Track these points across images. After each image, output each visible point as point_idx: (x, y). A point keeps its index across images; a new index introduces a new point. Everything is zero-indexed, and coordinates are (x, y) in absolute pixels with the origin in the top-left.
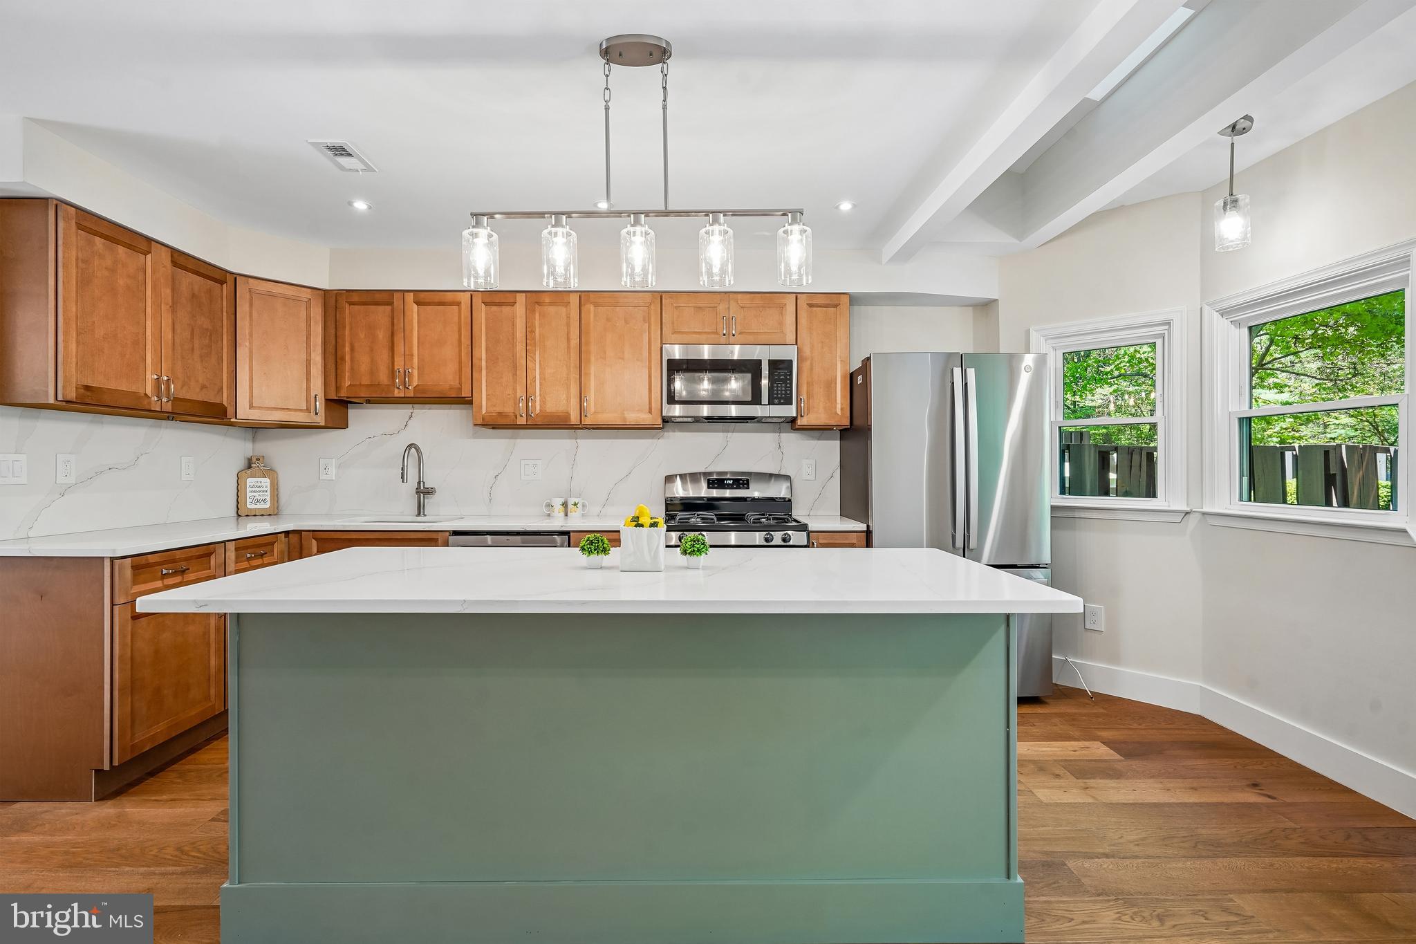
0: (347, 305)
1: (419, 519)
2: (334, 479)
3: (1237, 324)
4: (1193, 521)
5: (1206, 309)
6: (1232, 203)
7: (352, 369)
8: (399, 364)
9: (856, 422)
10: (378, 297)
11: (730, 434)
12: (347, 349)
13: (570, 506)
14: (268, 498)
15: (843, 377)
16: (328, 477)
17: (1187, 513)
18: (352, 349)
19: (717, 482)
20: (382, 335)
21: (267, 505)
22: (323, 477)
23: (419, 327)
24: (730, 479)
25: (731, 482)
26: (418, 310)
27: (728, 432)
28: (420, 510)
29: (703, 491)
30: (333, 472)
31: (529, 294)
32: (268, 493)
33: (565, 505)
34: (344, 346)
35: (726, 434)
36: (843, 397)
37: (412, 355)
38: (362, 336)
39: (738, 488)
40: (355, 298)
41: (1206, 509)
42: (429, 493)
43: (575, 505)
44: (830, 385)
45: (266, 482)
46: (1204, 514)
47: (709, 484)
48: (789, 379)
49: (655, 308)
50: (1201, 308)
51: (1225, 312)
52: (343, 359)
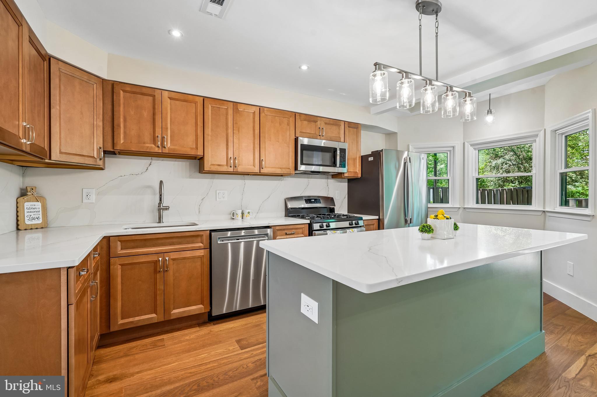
0: (121, 92)
1: (160, 225)
2: (94, 202)
3: (475, 149)
4: (461, 210)
5: (466, 143)
6: (490, 112)
7: (125, 133)
8: (158, 133)
9: (364, 176)
10: (144, 90)
11: (310, 179)
12: (122, 120)
13: (246, 214)
14: (41, 216)
15: (359, 157)
16: (89, 201)
17: (459, 208)
18: (125, 121)
19: (308, 200)
20: (146, 114)
21: (40, 221)
22: (85, 201)
23: (171, 112)
24: (313, 199)
25: (313, 200)
26: (170, 102)
28: (160, 220)
29: (303, 205)
30: (93, 197)
31: (234, 103)
32: (41, 213)
33: (243, 214)
34: (119, 118)
35: (308, 179)
36: (359, 165)
37: (167, 128)
38: (132, 113)
39: (317, 203)
40: (128, 89)
41: (465, 207)
43: (249, 213)
44: (355, 160)
45: (38, 205)
46: (464, 208)
47: (306, 201)
48: (344, 157)
49: (292, 120)
50: (464, 143)
51: (472, 145)
52: (119, 126)
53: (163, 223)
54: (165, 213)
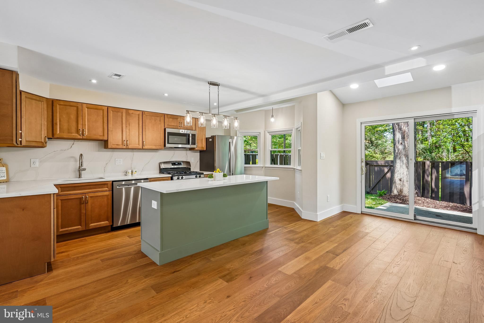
0: (58, 105)
1: (80, 179)
2: (38, 166)
3: (270, 134)
4: (264, 168)
5: (266, 131)
6: (272, 116)
7: (60, 128)
8: (80, 127)
9: (207, 149)
10: (72, 104)
11: (175, 151)
12: (58, 121)
13: (134, 172)
14: (5, 175)
15: (205, 139)
16: (35, 166)
17: (263, 167)
18: (60, 121)
19: (174, 164)
20: (73, 117)
21: (5, 178)
22: (32, 166)
23: (88, 115)
24: (177, 163)
25: (177, 164)
26: (87, 110)
27: (175, 150)
28: (80, 176)
29: (170, 166)
30: (37, 164)
31: (126, 110)
32: (5, 173)
33: (132, 172)
34: (57, 120)
35: (174, 151)
36: (205, 143)
37: (85, 125)
38: (64, 116)
39: (179, 165)
40: (62, 103)
41: (265, 166)
42: (84, 170)
43: (136, 171)
44: (202, 140)
45: (4, 169)
46: (265, 167)
47: (172, 164)
48: (195, 139)
49: (163, 118)
50: (265, 131)
51: (268, 132)
52: (56, 124)
53: (82, 178)
54: (83, 172)
